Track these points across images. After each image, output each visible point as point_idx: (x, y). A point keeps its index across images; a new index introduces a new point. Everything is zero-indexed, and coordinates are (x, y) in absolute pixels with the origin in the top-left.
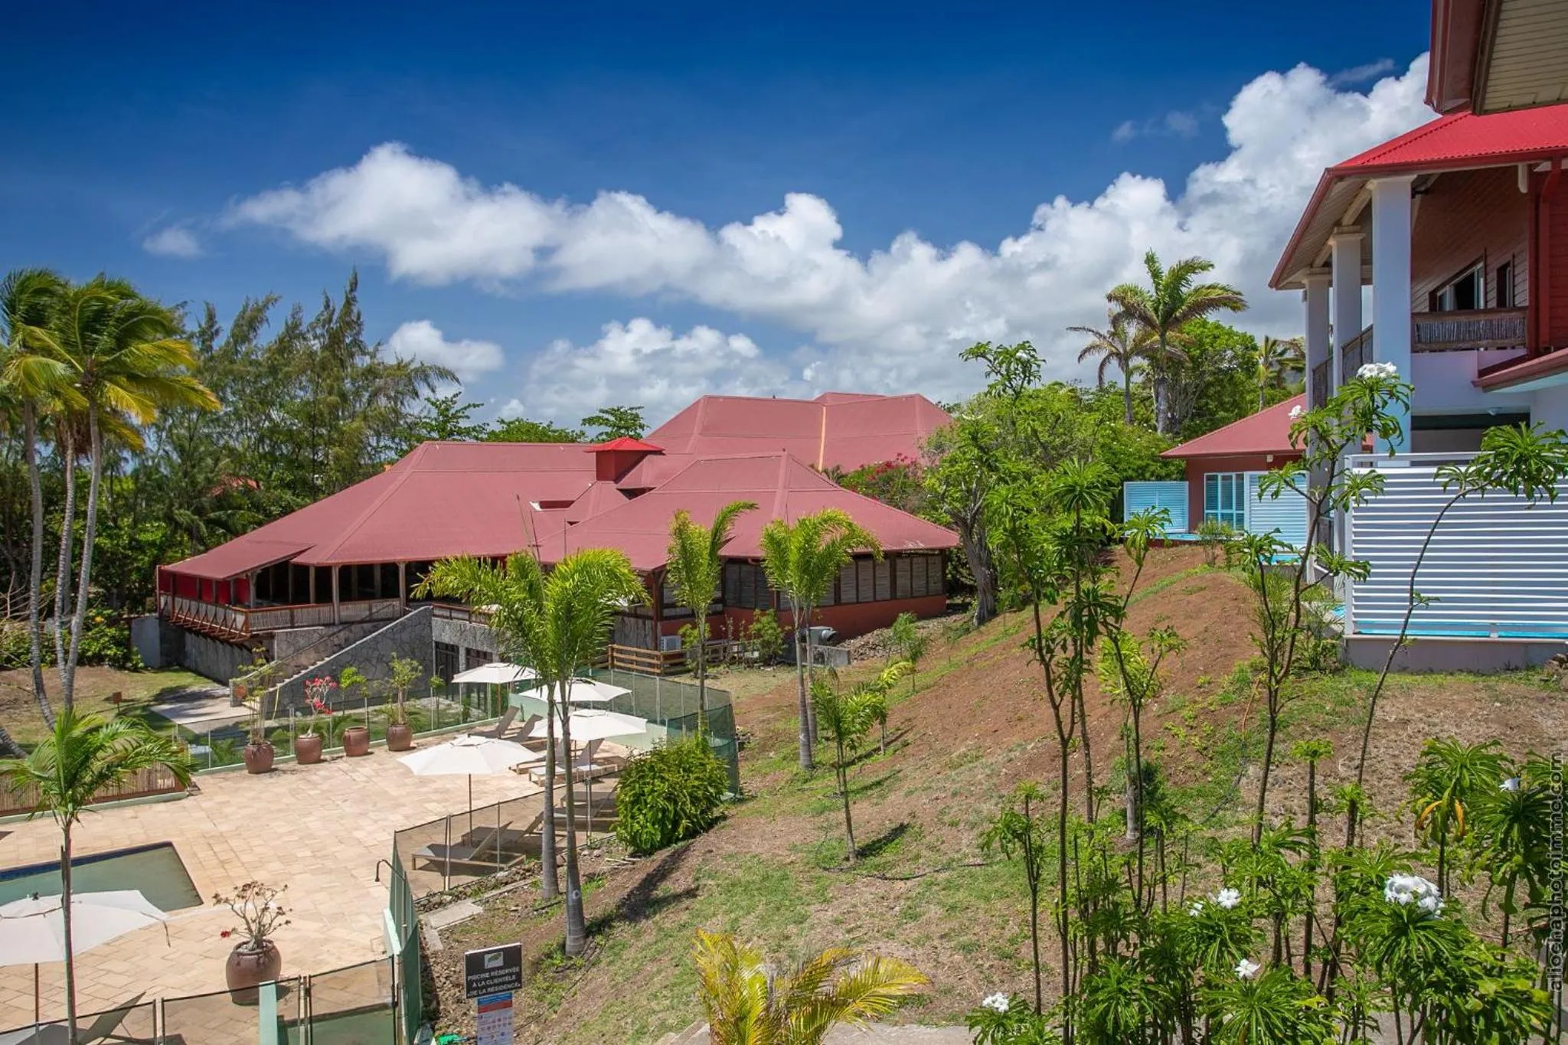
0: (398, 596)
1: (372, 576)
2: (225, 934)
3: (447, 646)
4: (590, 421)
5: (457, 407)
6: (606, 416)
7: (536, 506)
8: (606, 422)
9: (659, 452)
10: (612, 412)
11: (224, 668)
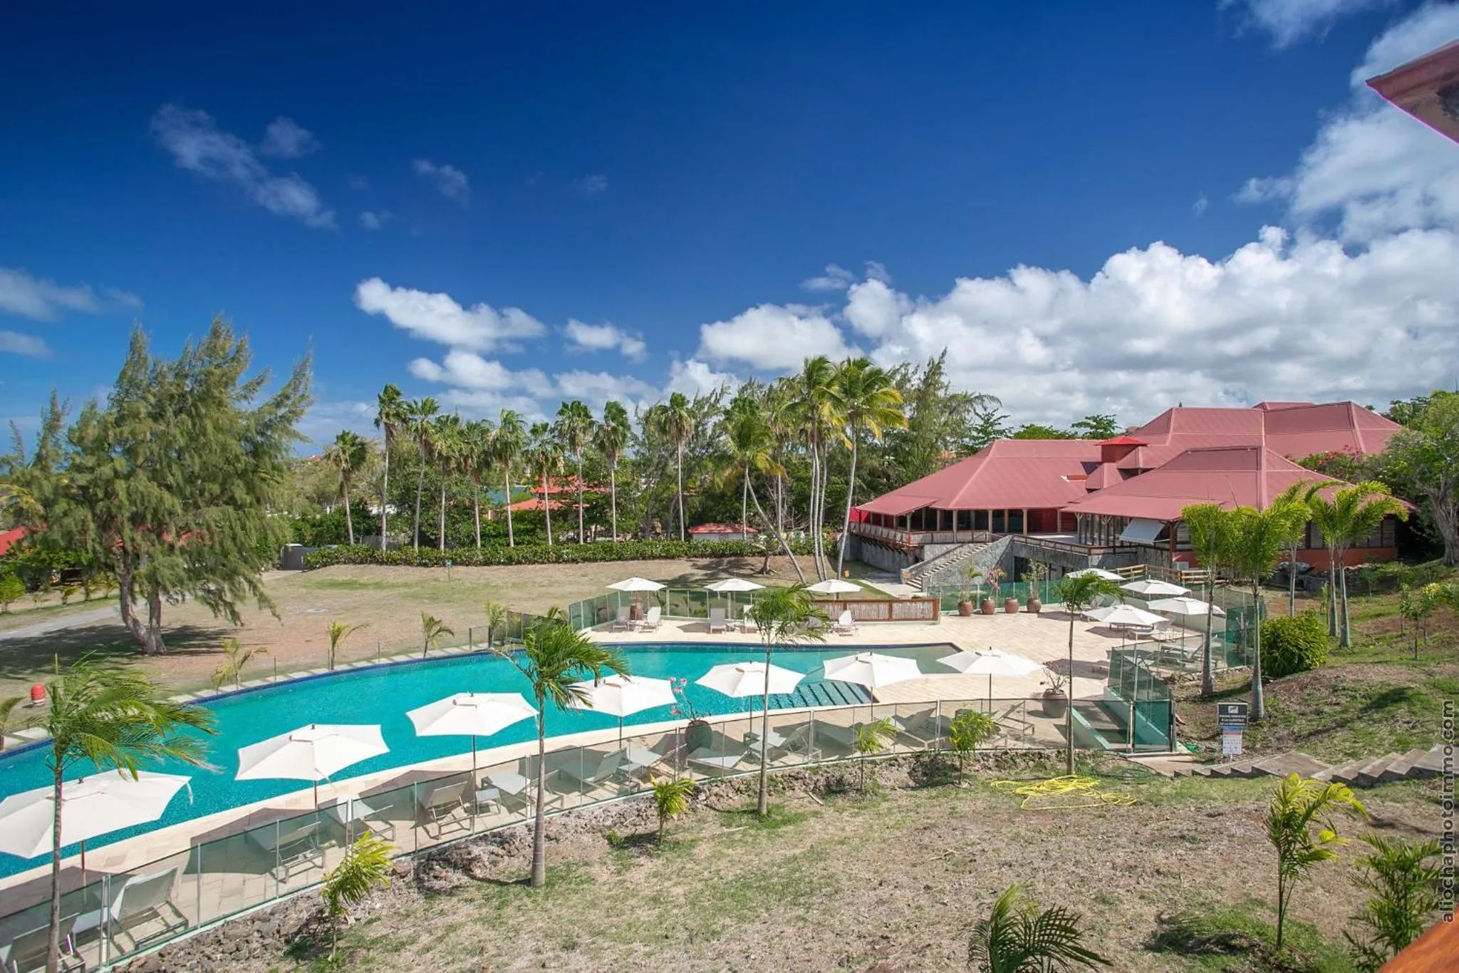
0: (987, 528)
1: (969, 518)
2: (1042, 683)
3: (1022, 559)
4: (1080, 425)
5: (994, 418)
6: (1089, 421)
7: (1065, 478)
8: (1087, 425)
9: (1144, 445)
10: (1095, 419)
11: (887, 563)
